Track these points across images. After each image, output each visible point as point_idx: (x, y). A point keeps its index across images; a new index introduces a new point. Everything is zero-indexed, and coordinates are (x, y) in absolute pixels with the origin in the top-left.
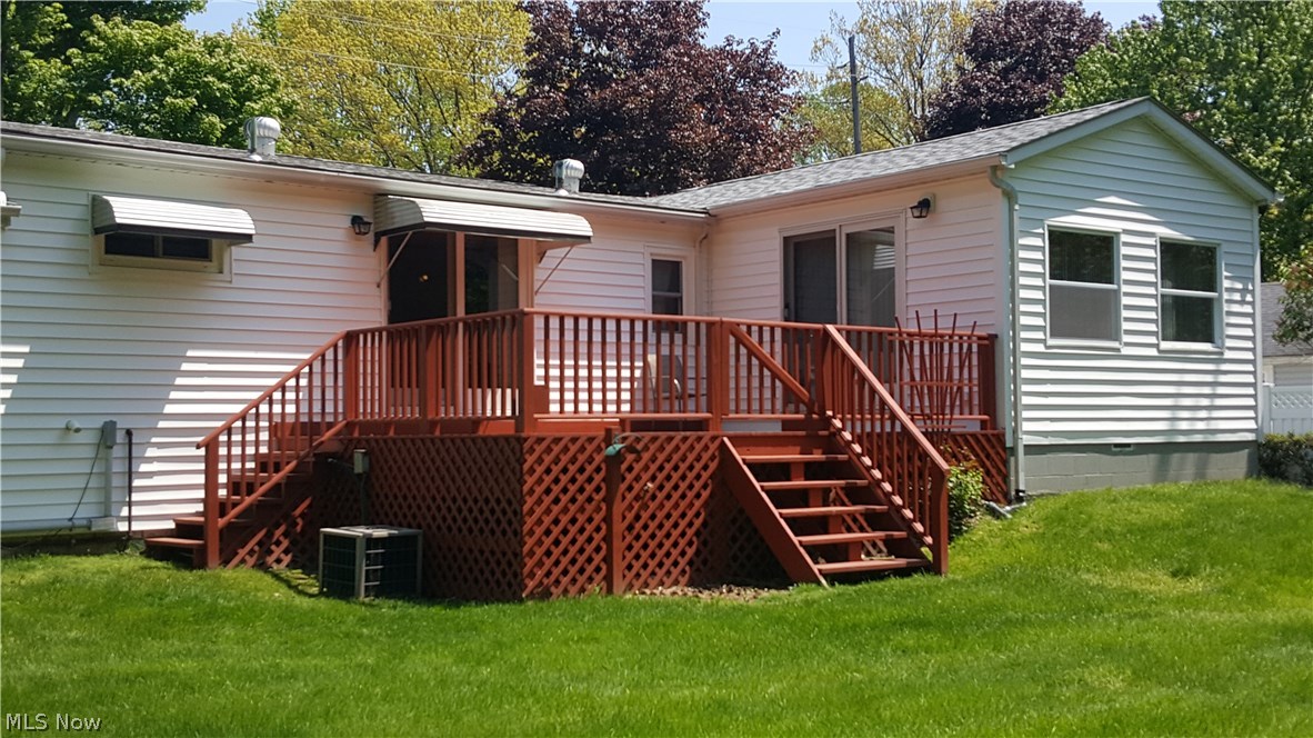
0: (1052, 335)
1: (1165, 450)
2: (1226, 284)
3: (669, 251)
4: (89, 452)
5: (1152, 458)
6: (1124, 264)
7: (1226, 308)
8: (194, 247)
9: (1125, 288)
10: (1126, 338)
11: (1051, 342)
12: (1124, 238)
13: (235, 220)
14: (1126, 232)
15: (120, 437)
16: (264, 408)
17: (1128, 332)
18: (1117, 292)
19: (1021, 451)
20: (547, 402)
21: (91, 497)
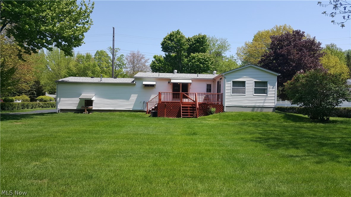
0: (232, 93)
1: (254, 107)
2: (269, 86)
3: (209, 83)
4: (143, 104)
5: (251, 108)
6: (246, 85)
7: (268, 89)
8: (153, 86)
9: (246, 88)
10: (246, 94)
11: (232, 94)
12: (246, 81)
13: (154, 83)
14: (247, 81)
15: (145, 103)
16: (152, 100)
17: (247, 93)
18: (245, 88)
19: (225, 107)
20: (161, 100)
21: (143, 108)
